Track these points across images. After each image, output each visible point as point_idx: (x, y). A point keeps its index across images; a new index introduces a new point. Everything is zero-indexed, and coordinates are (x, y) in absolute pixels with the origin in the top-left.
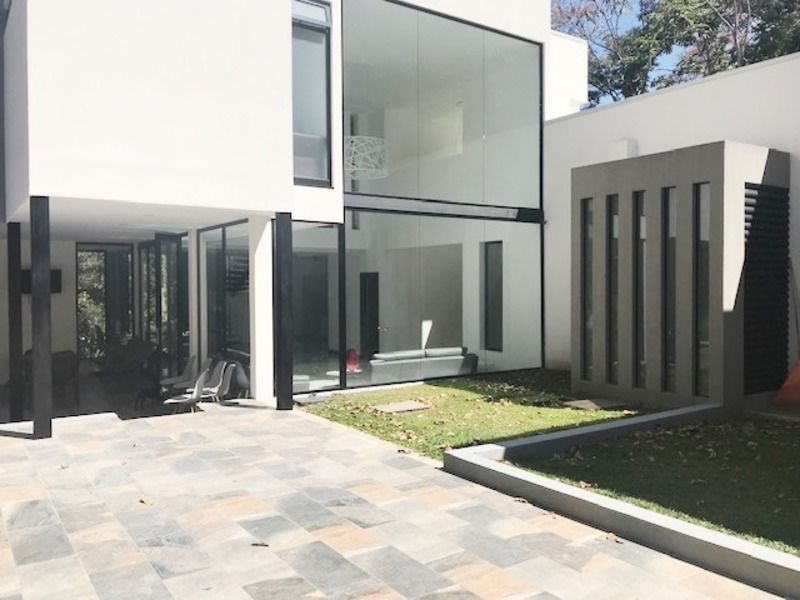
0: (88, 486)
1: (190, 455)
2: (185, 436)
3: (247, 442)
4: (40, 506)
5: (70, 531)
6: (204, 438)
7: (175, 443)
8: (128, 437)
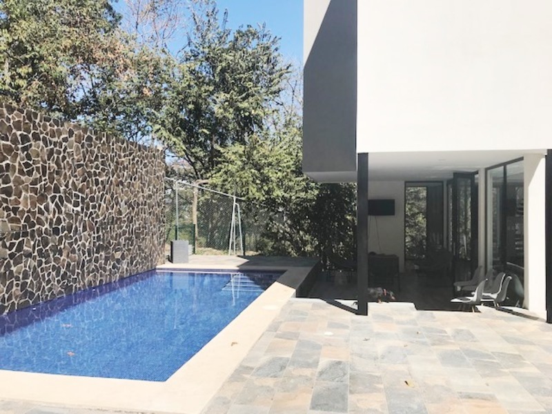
0: (375, 359)
1: (457, 351)
2: (458, 332)
3: (510, 349)
4: (341, 366)
5: (351, 392)
6: (473, 337)
7: (448, 337)
8: (416, 324)
